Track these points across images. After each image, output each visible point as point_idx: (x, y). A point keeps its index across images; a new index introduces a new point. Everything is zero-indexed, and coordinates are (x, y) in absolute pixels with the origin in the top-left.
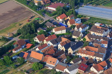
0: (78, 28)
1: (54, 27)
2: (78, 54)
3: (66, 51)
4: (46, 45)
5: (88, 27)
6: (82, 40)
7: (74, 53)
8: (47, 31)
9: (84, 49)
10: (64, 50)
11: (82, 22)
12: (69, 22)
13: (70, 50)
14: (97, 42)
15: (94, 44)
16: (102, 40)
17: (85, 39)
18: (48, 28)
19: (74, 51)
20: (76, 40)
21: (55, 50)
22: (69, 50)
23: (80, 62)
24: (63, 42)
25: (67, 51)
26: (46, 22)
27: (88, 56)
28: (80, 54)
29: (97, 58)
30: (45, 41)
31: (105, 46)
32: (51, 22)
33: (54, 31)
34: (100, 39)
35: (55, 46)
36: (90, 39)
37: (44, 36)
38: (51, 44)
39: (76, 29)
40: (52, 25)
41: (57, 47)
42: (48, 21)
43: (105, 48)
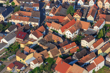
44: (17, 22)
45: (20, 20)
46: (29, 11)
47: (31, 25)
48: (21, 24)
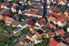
2: (25, 14)
3: (17, 12)
4: (3, 9)
6: (26, 4)
9: (29, 10)
13: (20, 12)
14: (36, 5)
15: (35, 7)
16: (39, 4)
19: (23, 12)
21: (10, 12)
23: (28, 19)
24: (15, 6)
28: (27, 14)
29: (38, 16)
30: (2, 6)
31: (42, 8)
34: (38, 3)
35: (9, 9)
36: (31, 3)
37: (1, 3)
38: (6, 8)
41: (11, 10)
43: (42, 9)
44: (29, 15)
45: (31, 14)
46: (37, 9)
47: (37, 17)
48: (32, 16)
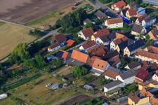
0: (140, 22)
1: (107, 19)
2: (136, 57)
3: (120, 51)
4: (94, 43)
5: (154, 21)
6: (145, 37)
7: (131, 55)
8: (97, 24)
9: (146, 50)
10: (119, 50)
11: (146, 12)
12: (128, 12)
13: (127, 51)
17: (148, 37)
18: (99, 20)
19: (132, 53)
20: (136, 38)
21: (105, 50)
22: (125, 50)
23: (139, 67)
24: (118, 40)
25: (122, 52)
26: (97, 11)
27: (150, 60)
28: (139, 57)
30: (93, 36)
32: (103, 11)
33: (106, 23)
35: (106, 44)
36: (155, 36)
37: (92, 31)
38: (101, 41)
39: (137, 22)
40: (105, 15)
41: (109, 46)
42: (100, 9)
44: (144, 59)
45: (149, 57)
48: (150, 62)
